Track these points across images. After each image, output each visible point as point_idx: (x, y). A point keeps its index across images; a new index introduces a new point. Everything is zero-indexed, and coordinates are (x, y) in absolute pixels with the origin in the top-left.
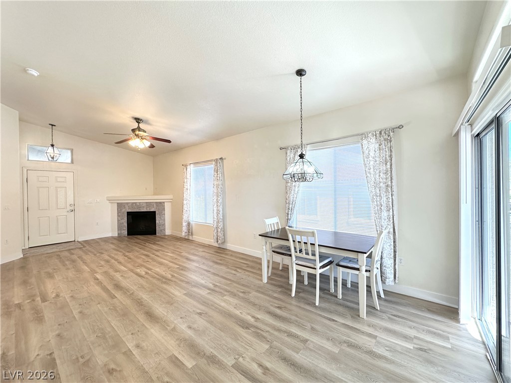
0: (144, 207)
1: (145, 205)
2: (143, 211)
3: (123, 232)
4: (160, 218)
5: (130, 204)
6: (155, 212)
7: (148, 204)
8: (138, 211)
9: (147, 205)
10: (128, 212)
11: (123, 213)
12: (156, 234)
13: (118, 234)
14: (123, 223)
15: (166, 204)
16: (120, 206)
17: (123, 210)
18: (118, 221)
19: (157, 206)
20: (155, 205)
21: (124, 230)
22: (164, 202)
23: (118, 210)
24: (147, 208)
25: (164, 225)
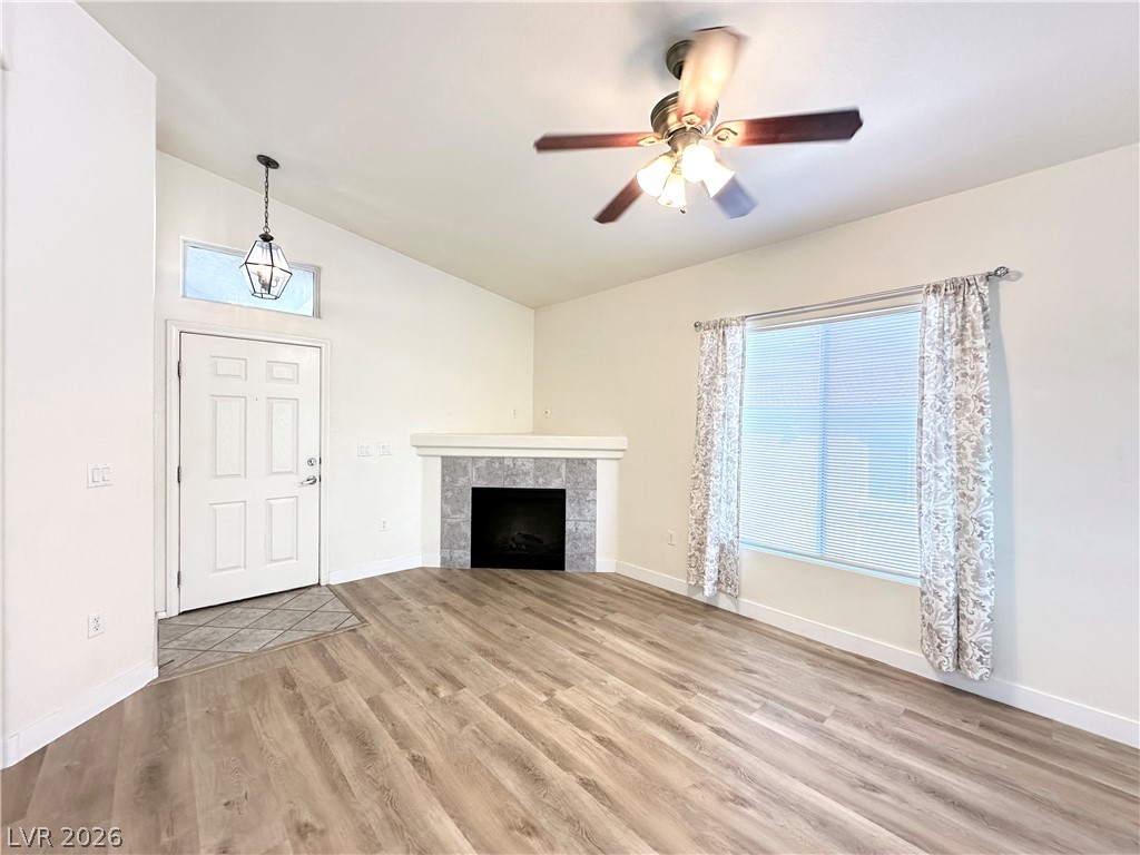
0: (526, 474)
1: (529, 466)
2: (522, 486)
3: (457, 553)
4: (580, 514)
5: (482, 464)
6: (563, 492)
7: (542, 464)
8: (507, 485)
9: (538, 468)
10: (474, 489)
11: (461, 490)
12: (563, 569)
13: (443, 560)
14: (458, 525)
15: (601, 467)
16: (451, 466)
17: (462, 481)
18: (444, 516)
19: (571, 471)
20: (563, 471)
21: (460, 548)
22: (593, 460)
23: (443, 480)
24: (536, 478)
25: (591, 538)
